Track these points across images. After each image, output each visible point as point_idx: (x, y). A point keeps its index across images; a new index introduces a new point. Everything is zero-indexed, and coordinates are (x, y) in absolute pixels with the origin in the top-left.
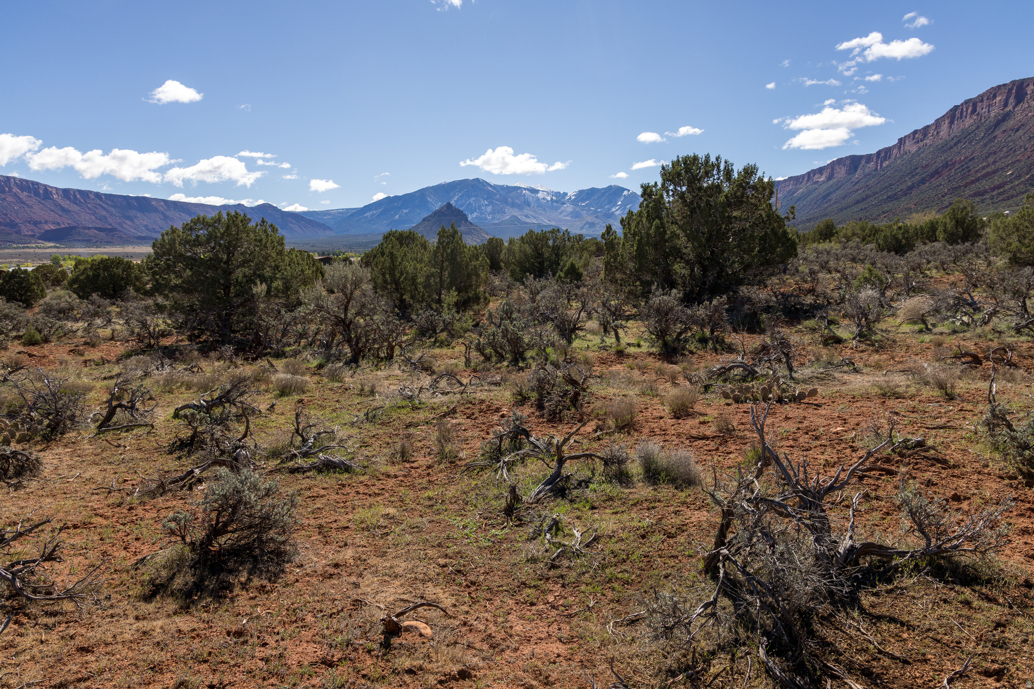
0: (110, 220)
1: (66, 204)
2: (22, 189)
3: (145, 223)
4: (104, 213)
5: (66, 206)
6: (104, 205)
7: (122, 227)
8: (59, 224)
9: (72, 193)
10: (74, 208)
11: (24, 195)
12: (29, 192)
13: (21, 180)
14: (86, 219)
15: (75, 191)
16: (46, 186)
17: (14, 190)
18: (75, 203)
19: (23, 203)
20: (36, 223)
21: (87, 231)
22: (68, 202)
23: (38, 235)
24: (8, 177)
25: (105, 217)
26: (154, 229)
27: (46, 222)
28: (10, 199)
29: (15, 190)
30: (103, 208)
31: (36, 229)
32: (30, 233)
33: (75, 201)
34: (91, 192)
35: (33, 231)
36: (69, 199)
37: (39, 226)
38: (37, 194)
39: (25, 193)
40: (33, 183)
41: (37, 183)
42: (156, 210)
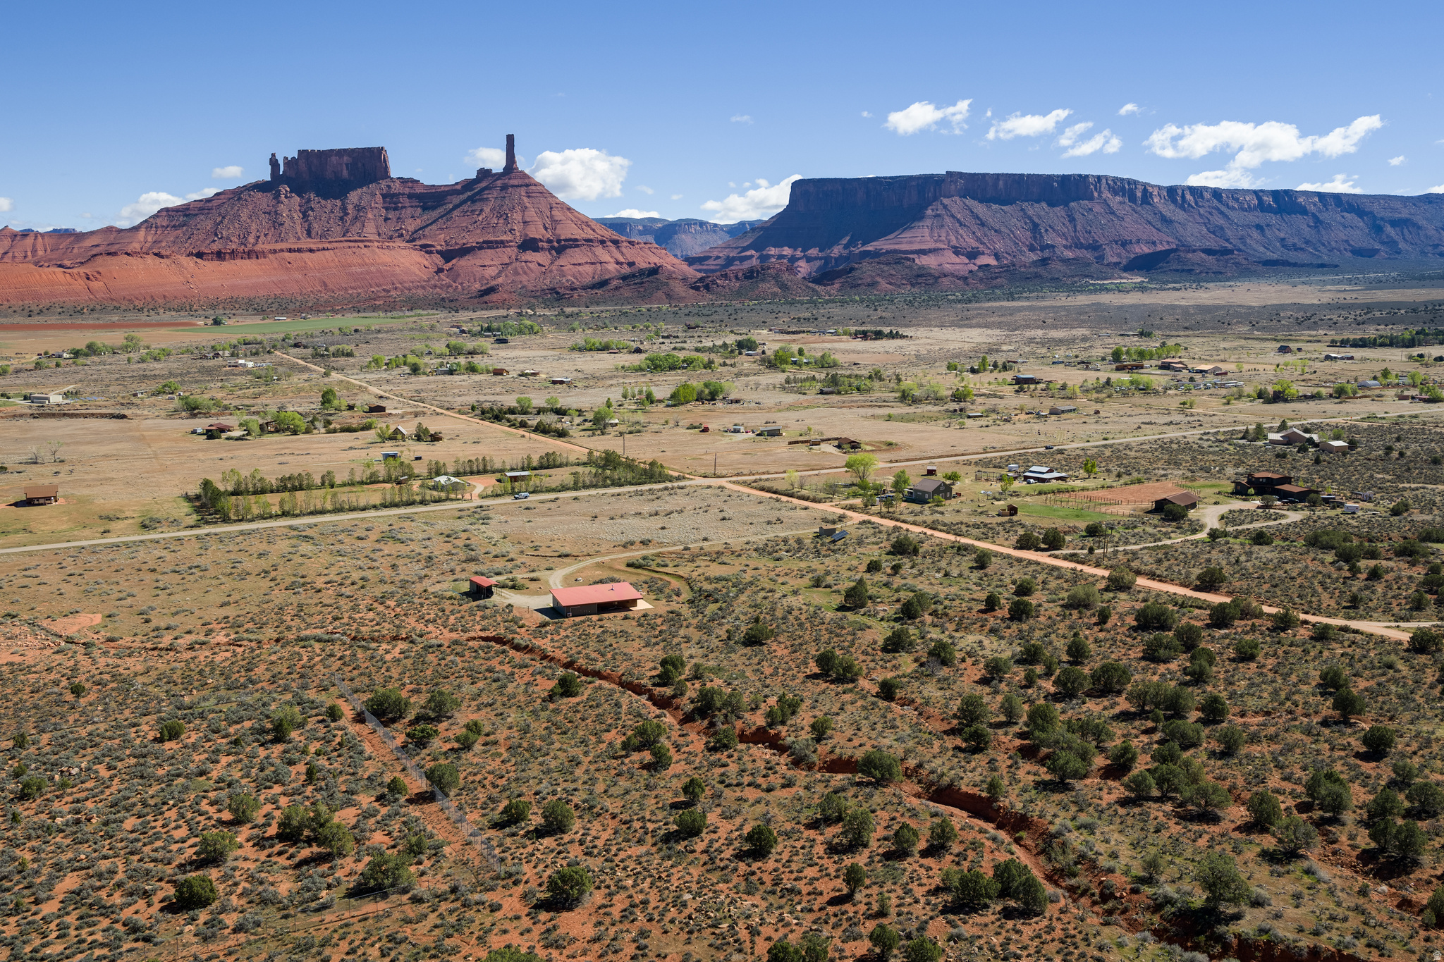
0: (1229, 233)
1: (1168, 210)
2: (1115, 193)
3: (1282, 235)
4: (1221, 222)
5: (1168, 214)
6: (1223, 208)
7: (1245, 244)
8: (1154, 243)
9: (1180, 192)
10: (1180, 215)
11: (1115, 201)
12: (1123, 196)
13: (1115, 179)
14: (1194, 233)
15: (1184, 189)
16: (1145, 185)
17: (1104, 196)
18: (1182, 207)
19: (1113, 213)
20: (1124, 244)
21: (1190, 255)
22: (1172, 207)
23: (1124, 262)
24: (1099, 178)
25: (1222, 228)
26: (1294, 245)
27: (1138, 241)
28: (1097, 209)
29: (1106, 194)
30: (1222, 213)
31: (1124, 253)
32: (1115, 260)
33: (1183, 205)
34: (1206, 189)
35: (1119, 255)
36: (1174, 201)
37: (1128, 247)
38: (1132, 198)
39: (1118, 198)
40: (1129, 182)
41: (1136, 182)
42: (1303, 211)
